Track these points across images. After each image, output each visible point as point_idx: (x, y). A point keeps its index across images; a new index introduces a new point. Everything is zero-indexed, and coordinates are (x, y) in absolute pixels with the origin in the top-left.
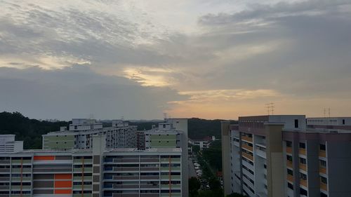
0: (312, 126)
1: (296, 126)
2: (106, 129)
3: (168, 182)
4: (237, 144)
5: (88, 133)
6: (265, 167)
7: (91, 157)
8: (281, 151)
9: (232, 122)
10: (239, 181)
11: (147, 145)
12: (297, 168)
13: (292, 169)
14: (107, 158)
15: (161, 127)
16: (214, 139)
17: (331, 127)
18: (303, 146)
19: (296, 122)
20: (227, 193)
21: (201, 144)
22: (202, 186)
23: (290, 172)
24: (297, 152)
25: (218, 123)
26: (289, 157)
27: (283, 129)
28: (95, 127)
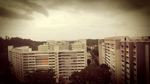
0: (131, 40)
1: (125, 40)
2: (58, 44)
3: (80, 61)
4: (104, 47)
5: (52, 45)
6: (114, 55)
7: (54, 53)
8: (120, 49)
9: (102, 40)
10: (105, 60)
11: (72, 48)
12: (125, 54)
13: (123, 55)
14: (60, 53)
15: (77, 42)
16: (96, 46)
17: (138, 40)
18: (127, 47)
19: (125, 38)
20: (100, 64)
21: (91, 48)
22: (92, 62)
23: (123, 56)
24: (125, 49)
25: (97, 40)
26: (122, 51)
27: (120, 41)
28: (55, 43)
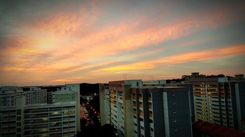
0: (145, 85)
1: (138, 85)
2: (25, 92)
3: (67, 122)
4: (108, 97)
5: (12, 95)
6: (123, 108)
7: (15, 111)
8: (130, 99)
9: (106, 85)
10: (109, 117)
11: (54, 101)
12: (138, 107)
14: (26, 111)
15: (63, 89)
16: (95, 94)
17: (154, 85)
18: (141, 95)
19: (138, 83)
20: (102, 124)
21: (88, 98)
22: (88, 122)
23: (135, 109)
24: (138, 99)
25: (97, 85)
26: (134, 102)
27: (131, 87)
28: (17, 91)
